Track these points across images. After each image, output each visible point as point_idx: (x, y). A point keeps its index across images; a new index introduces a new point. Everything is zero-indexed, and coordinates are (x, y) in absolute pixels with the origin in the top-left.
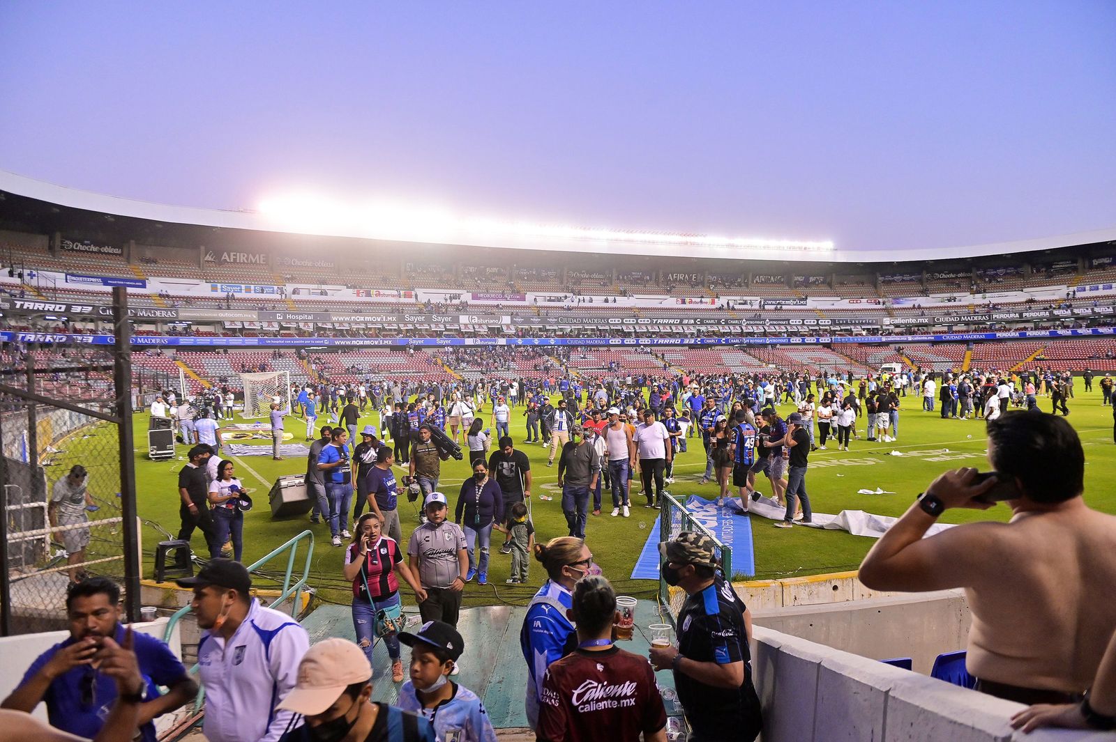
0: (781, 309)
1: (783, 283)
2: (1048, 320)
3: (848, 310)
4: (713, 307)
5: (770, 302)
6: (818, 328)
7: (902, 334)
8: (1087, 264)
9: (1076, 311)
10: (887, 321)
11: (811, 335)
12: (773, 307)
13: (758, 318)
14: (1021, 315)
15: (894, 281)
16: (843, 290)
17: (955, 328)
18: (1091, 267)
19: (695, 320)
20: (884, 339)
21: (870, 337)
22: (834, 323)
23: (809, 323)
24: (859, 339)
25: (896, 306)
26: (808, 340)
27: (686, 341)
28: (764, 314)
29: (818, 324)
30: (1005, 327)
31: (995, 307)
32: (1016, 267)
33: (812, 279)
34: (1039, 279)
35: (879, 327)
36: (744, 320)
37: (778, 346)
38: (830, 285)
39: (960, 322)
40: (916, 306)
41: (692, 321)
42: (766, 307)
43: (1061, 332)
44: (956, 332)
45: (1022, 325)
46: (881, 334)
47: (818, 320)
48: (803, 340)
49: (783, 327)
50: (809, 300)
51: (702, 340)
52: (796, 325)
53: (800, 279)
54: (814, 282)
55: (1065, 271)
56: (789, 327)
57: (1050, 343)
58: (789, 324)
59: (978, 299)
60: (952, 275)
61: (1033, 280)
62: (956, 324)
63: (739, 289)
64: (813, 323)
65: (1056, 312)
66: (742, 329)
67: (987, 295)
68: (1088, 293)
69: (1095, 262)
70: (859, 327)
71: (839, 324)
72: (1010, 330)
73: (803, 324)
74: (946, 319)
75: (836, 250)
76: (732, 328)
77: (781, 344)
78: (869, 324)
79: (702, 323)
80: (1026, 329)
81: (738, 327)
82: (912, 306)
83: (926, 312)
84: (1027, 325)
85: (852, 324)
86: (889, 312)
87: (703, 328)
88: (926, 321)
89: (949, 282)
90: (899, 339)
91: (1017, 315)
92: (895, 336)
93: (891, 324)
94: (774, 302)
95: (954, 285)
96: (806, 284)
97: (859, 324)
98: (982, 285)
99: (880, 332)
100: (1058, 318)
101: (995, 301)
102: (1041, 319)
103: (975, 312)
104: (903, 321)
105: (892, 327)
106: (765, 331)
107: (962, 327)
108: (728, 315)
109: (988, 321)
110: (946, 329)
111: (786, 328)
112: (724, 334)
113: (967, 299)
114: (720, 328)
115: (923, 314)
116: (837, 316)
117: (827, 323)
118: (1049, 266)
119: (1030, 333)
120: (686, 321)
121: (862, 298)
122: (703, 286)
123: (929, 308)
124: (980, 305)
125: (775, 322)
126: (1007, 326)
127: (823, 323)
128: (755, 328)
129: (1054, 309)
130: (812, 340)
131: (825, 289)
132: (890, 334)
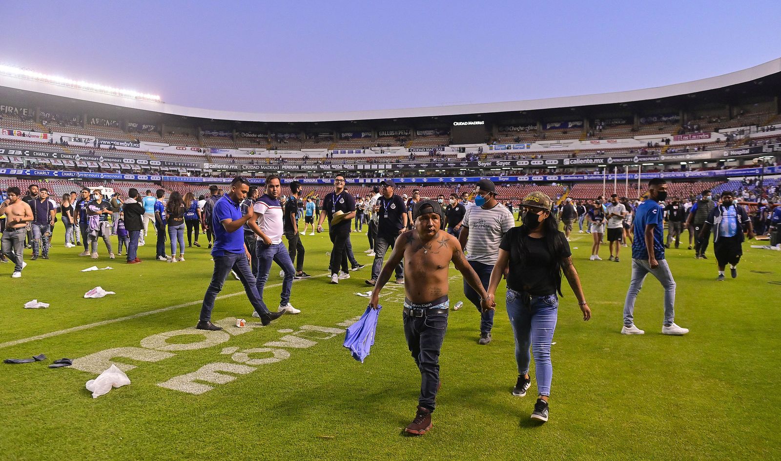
0: (114, 149)
1: (117, 127)
2: (317, 172)
3: (175, 155)
4: (46, 141)
5: (104, 142)
6: (149, 168)
7: (218, 176)
8: (338, 136)
9: (333, 166)
10: (206, 165)
11: (144, 174)
12: (108, 147)
13: (92, 154)
14: (300, 167)
15: (212, 135)
16: (172, 138)
17: (256, 175)
18: (341, 138)
19: (23, 151)
20: (204, 180)
21: (193, 178)
22: (163, 164)
23: (141, 163)
24: (185, 179)
25: (213, 155)
26: (140, 177)
27: (13, 172)
28: (97, 153)
29: (149, 164)
30: (290, 175)
31: (283, 161)
32: (296, 133)
33: (144, 127)
34: (311, 143)
35: (201, 170)
36: (78, 156)
37: (113, 181)
38: (160, 133)
39: (260, 170)
40: (229, 156)
41: (20, 153)
42: (101, 146)
43: (324, 180)
44: (257, 177)
45: (300, 175)
46: (202, 176)
47: (149, 161)
48: (136, 177)
49: (117, 165)
50: (142, 144)
51: (32, 172)
52: (130, 164)
53: (134, 125)
54: (146, 130)
55: (326, 139)
56: (122, 165)
57: (317, 188)
58: (122, 162)
59: (272, 154)
60: (254, 135)
61: (306, 143)
62: (258, 171)
63: (73, 128)
64: (144, 163)
65: (321, 167)
66: (75, 163)
67: (278, 151)
68: (340, 155)
69: (343, 135)
70: (184, 169)
71: (168, 166)
72: (293, 177)
73: (136, 163)
74: (251, 167)
75: (164, 103)
76: (65, 162)
77: (116, 180)
78: (192, 167)
79: (31, 154)
80: (303, 177)
81: (71, 162)
82: (225, 155)
83: (236, 161)
84: (304, 175)
85: (178, 166)
86: (208, 159)
87: (33, 160)
88: (236, 167)
89: (252, 140)
90: (216, 180)
91: (298, 167)
92: (213, 178)
93: (209, 168)
94: (109, 143)
95: (255, 143)
96: (139, 130)
97: (184, 166)
98: (274, 144)
99: (201, 174)
100: (322, 171)
101: (284, 156)
102: (313, 170)
103: (270, 163)
104: (219, 167)
105: (211, 171)
106: (99, 167)
107: (261, 174)
108: (61, 149)
109: (279, 170)
110: (250, 175)
111: (120, 166)
112: (56, 168)
113: (264, 153)
114: (52, 161)
115: (234, 162)
116: (166, 159)
117: (157, 164)
118: (316, 135)
119: (305, 180)
120: (12, 152)
121: (187, 146)
122: (35, 121)
123: (238, 158)
124: (273, 159)
125: (109, 160)
126: (291, 175)
127: (154, 164)
128: (89, 164)
129: (320, 164)
130: (144, 177)
131: (155, 136)
132: (209, 176)
